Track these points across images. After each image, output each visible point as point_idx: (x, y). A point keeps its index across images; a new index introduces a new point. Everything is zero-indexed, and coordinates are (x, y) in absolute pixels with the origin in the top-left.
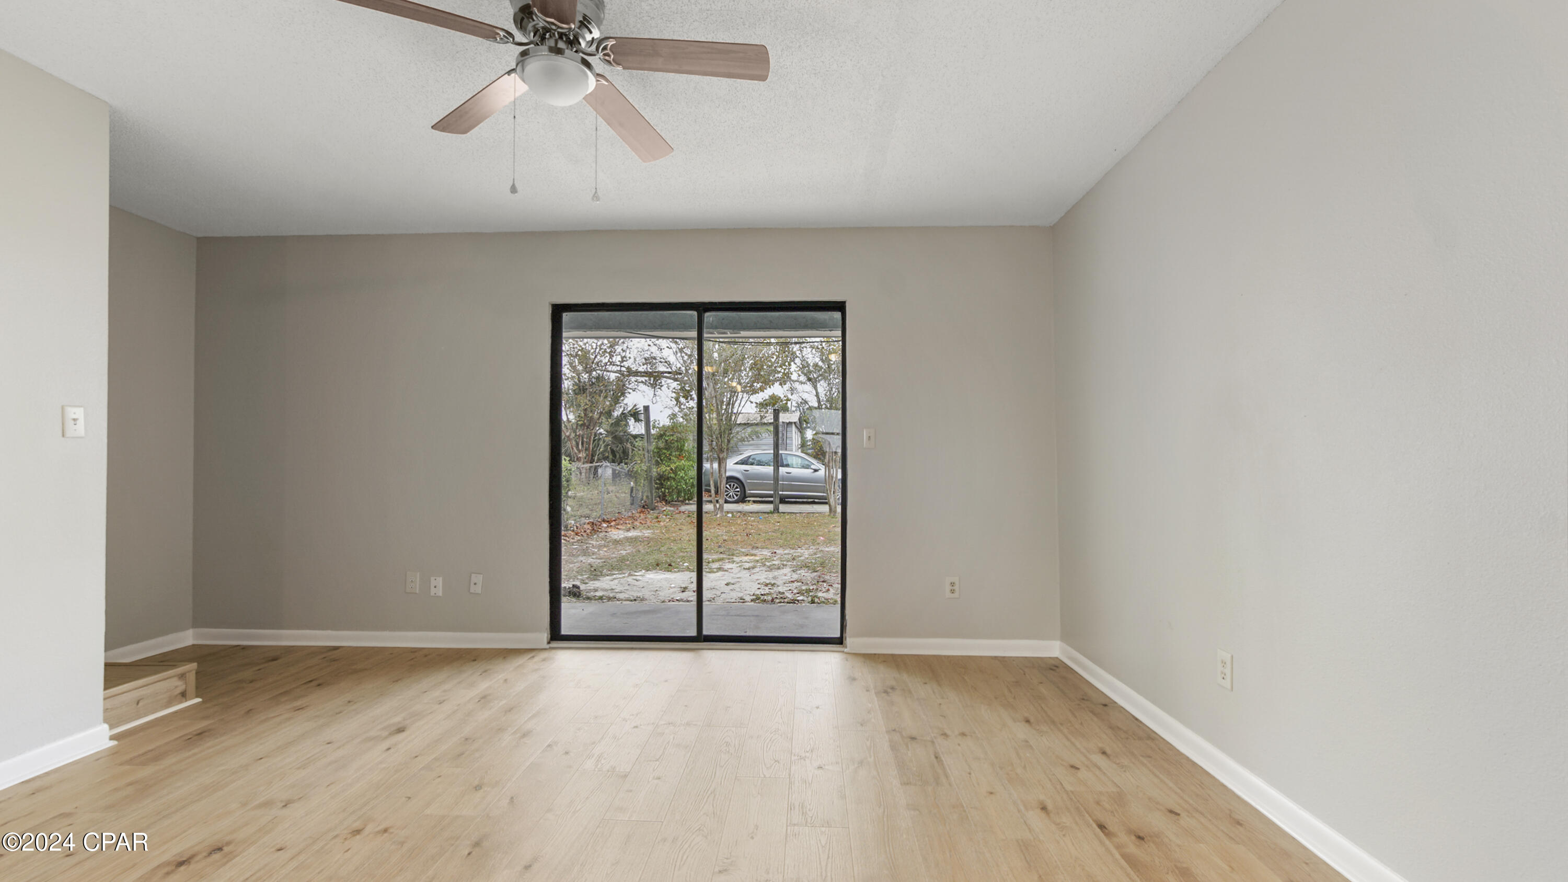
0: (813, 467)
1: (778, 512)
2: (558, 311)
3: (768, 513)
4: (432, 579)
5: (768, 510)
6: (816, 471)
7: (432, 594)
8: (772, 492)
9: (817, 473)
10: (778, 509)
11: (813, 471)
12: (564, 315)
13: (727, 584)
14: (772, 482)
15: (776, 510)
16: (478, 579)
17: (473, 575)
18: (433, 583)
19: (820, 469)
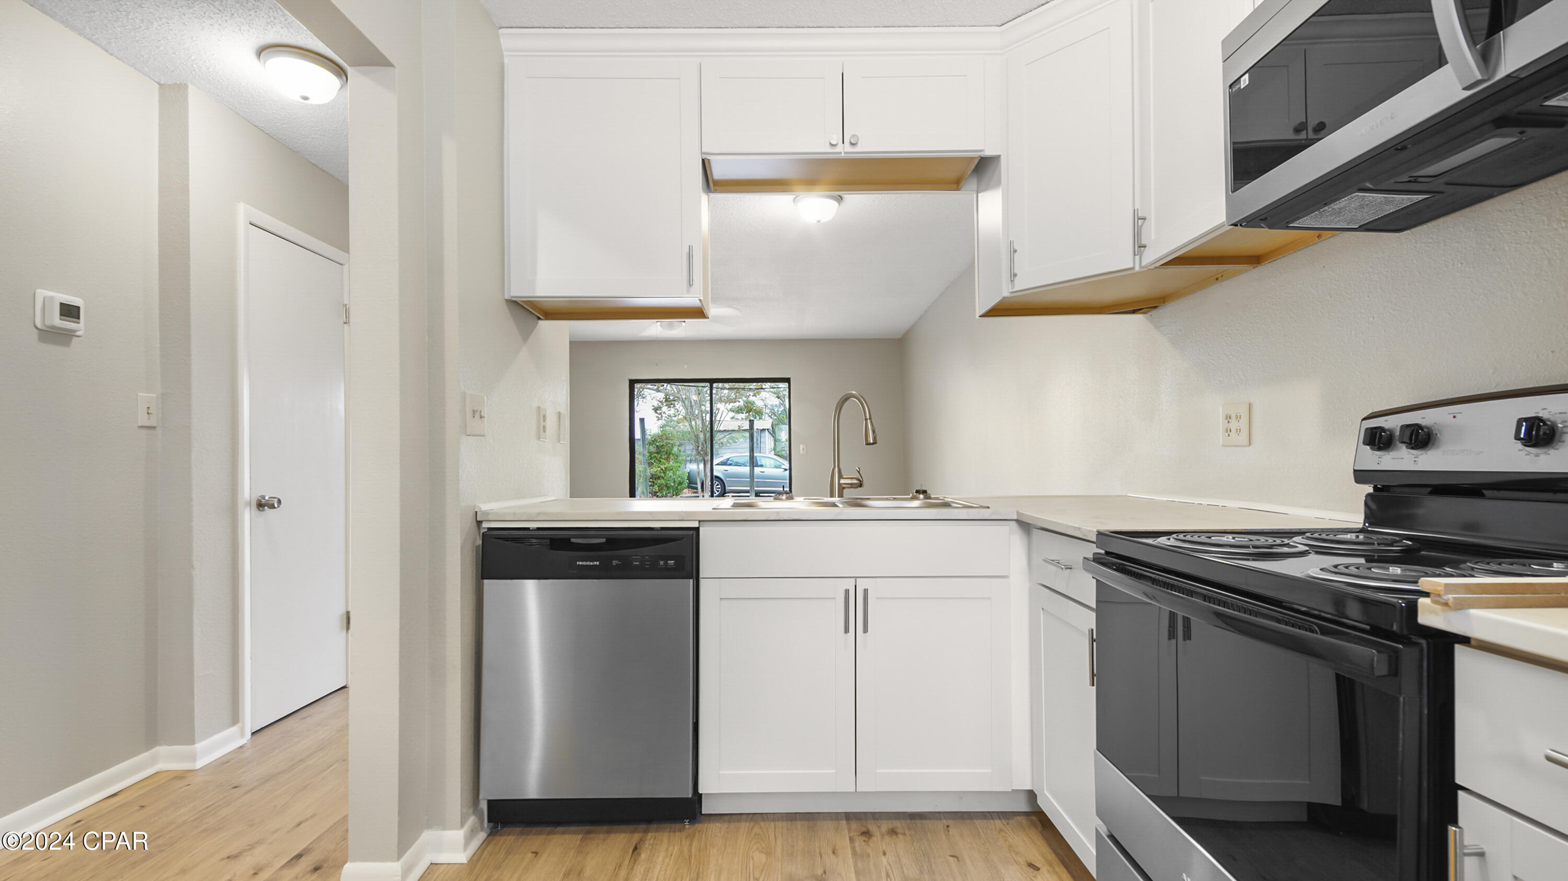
0: (783, 467)
2: (632, 383)
6: (786, 470)
8: (749, 488)
9: (786, 472)
11: (784, 470)
12: (636, 385)
14: (749, 480)
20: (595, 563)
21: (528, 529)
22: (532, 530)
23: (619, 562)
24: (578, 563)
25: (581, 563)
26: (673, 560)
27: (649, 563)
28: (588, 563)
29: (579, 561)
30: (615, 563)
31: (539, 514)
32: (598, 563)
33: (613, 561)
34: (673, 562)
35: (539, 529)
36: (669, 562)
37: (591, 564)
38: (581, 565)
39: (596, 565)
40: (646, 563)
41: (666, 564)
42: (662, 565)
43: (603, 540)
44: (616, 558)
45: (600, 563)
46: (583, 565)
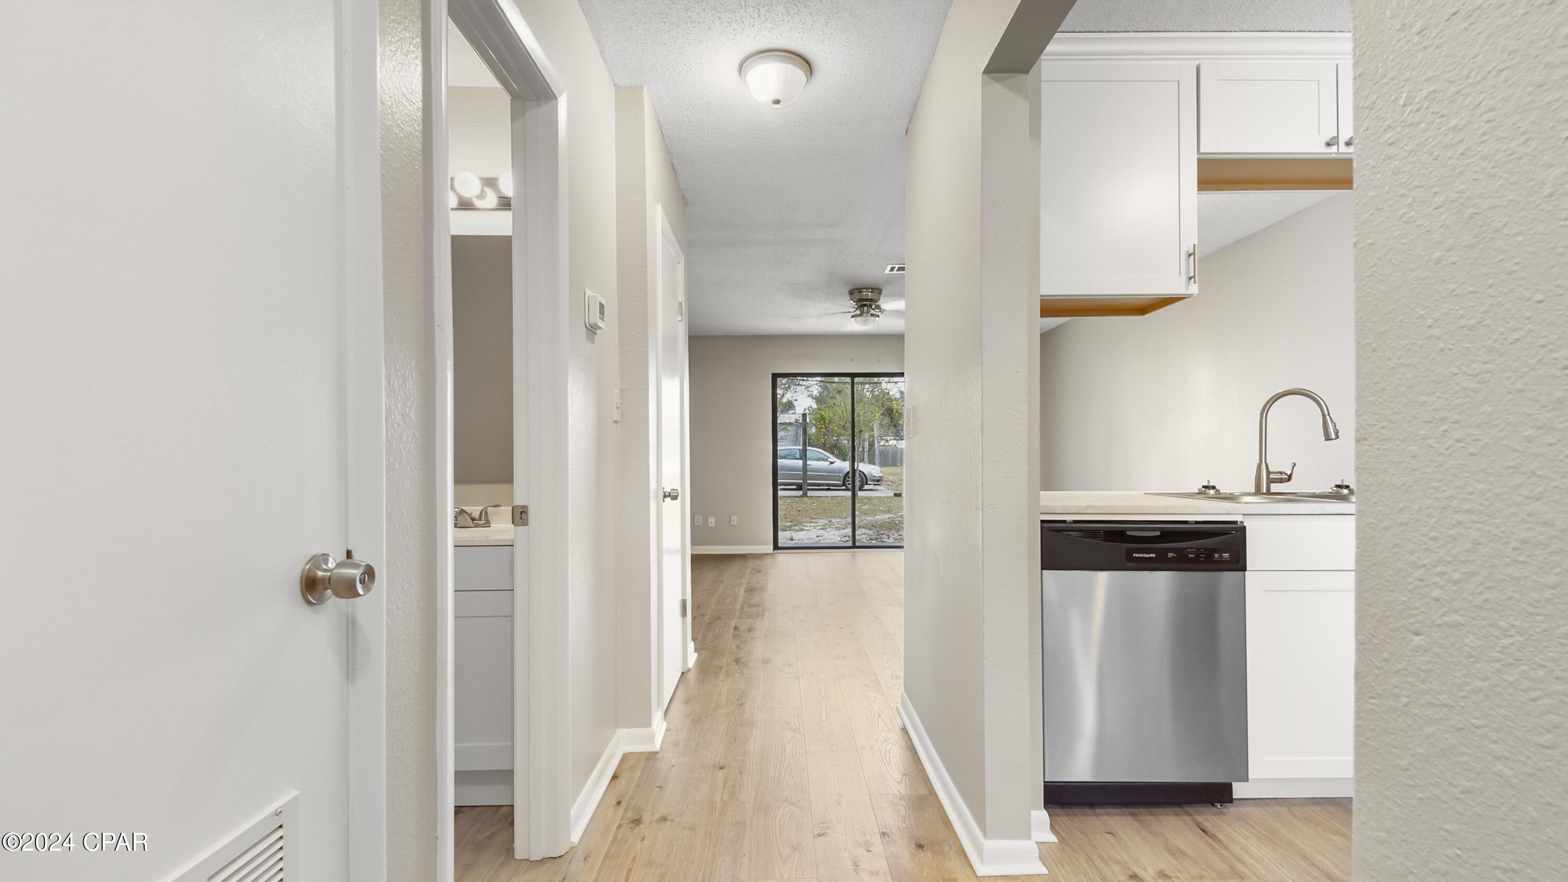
0: (829, 460)
1: (807, 496)
2: (775, 376)
3: (799, 497)
4: (709, 518)
5: (798, 495)
6: (832, 463)
7: (709, 526)
8: (802, 481)
9: (832, 465)
10: (806, 494)
11: (829, 463)
12: (778, 379)
13: (817, 537)
14: (802, 473)
15: (805, 495)
16: (734, 518)
17: (732, 516)
18: (710, 520)
19: (835, 462)
20: (1151, 555)
21: (1064, 522)
22: (1068, 523)
23: (1175, 554)
24: (1134, 555)
25: (1137, 555)
26: (1227, 553)
27: (1204, 556)
28: (1145, 555)
29: (1136, 553)
30: (1170, 555)
31: (1088, 507)
32: (1154, 555)
33: (1169, 554)
34: (1227, 555)
35: (1075, 522)
36: (1223, 555)
37: (1147, 556)
38: (1137, 557)
39: (1152, 558)
40: (1201, 556)
41: (1221, 556)
42: (1216, 558)
43: (1158, 533)
44: (1171, 550)
45: (1156, 555)
46: (1140, 557)
